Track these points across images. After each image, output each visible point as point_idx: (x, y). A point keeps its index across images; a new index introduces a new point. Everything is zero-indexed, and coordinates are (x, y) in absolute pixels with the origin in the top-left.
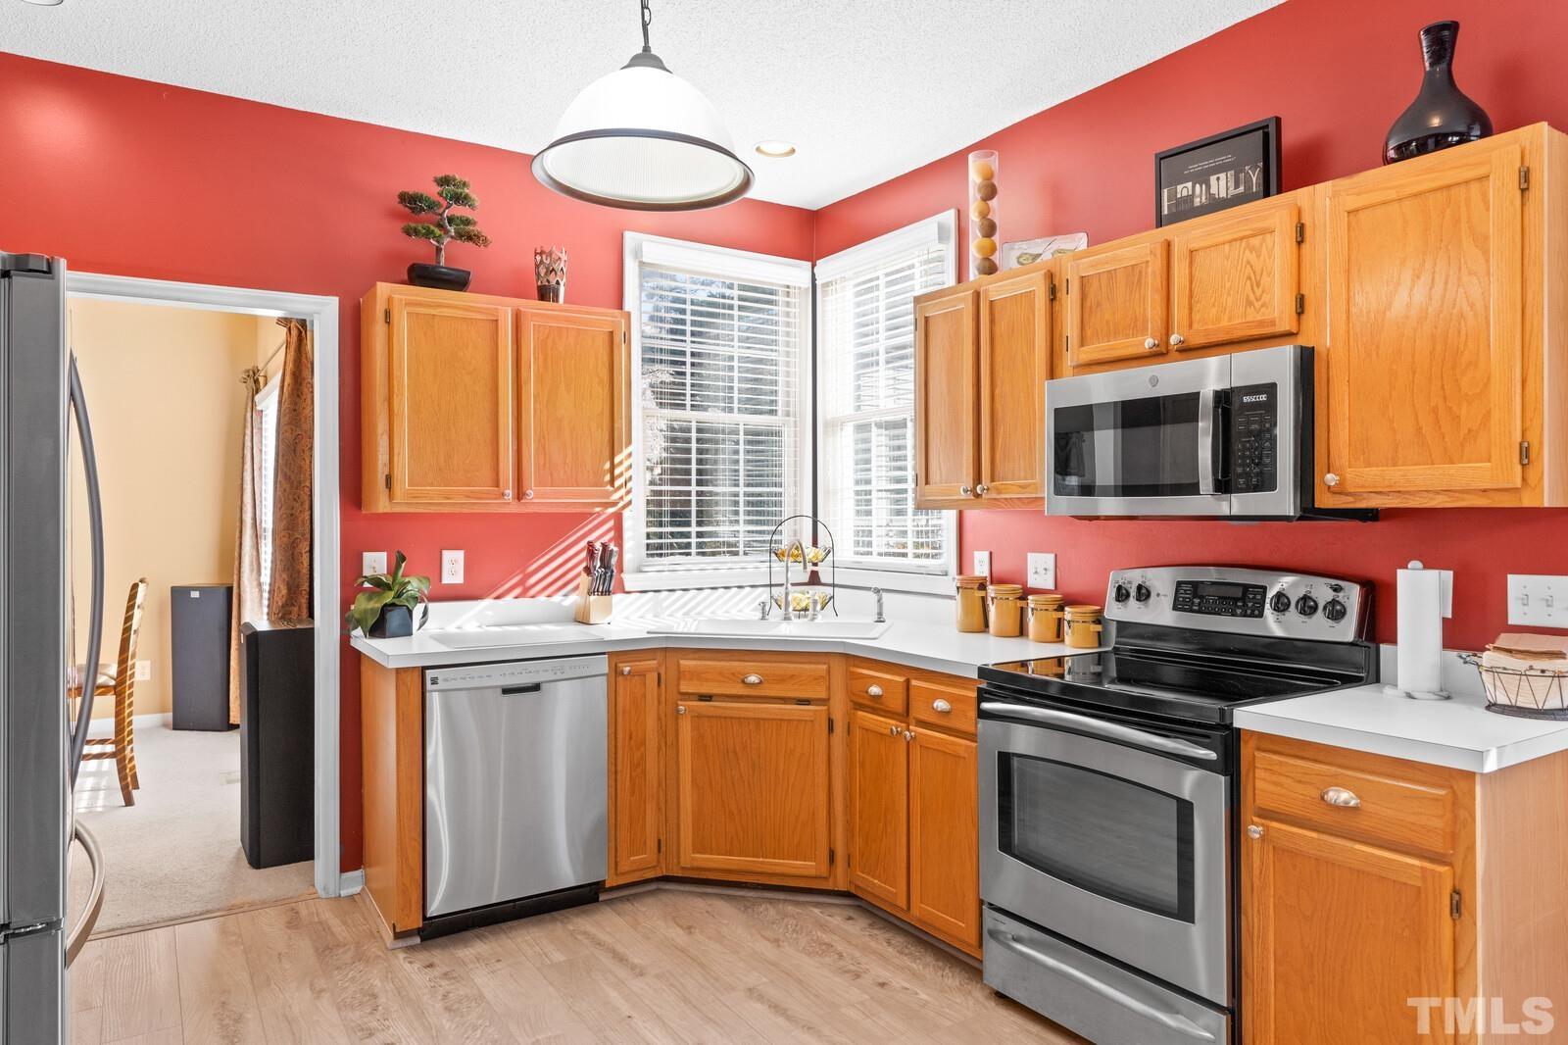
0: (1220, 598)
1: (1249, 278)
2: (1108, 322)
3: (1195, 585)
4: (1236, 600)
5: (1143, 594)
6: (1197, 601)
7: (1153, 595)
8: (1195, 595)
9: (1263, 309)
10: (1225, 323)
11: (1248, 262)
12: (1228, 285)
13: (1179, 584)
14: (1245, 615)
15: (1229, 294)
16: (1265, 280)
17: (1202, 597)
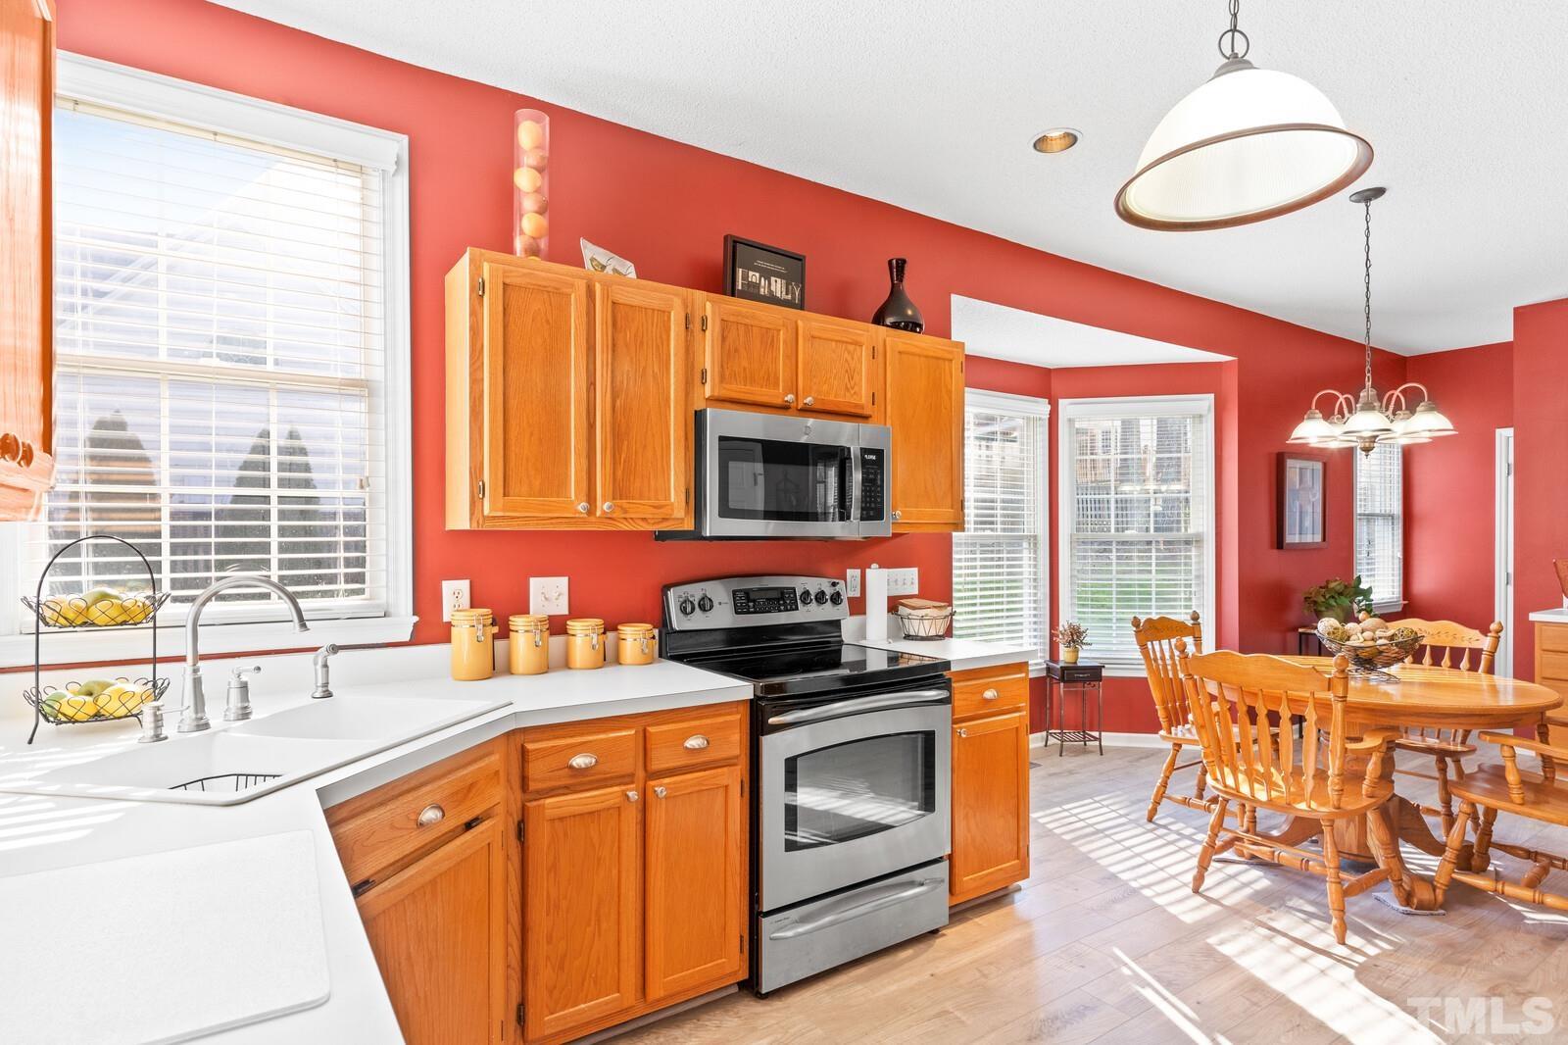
0: (767, 599)
1: (847, 371)
2: (745, 369)
3: (747, 593)
4: (778, 600)
5: (705, 605)
6: (751, 604)
7: (715, 604)
8: (749, 600)
9: (855, 397)
10: (832, 398)
11: (846, 360)
12: (835, 371)
13: (734, 593)
14: (787, 610)
15: (835, 378)
16: (856, 377)
17: (754, 601)
